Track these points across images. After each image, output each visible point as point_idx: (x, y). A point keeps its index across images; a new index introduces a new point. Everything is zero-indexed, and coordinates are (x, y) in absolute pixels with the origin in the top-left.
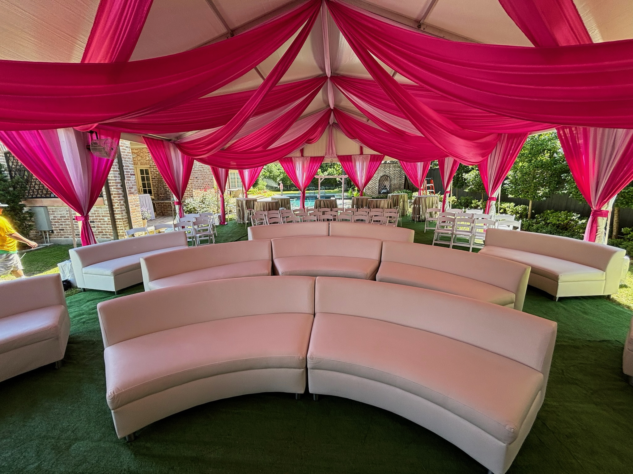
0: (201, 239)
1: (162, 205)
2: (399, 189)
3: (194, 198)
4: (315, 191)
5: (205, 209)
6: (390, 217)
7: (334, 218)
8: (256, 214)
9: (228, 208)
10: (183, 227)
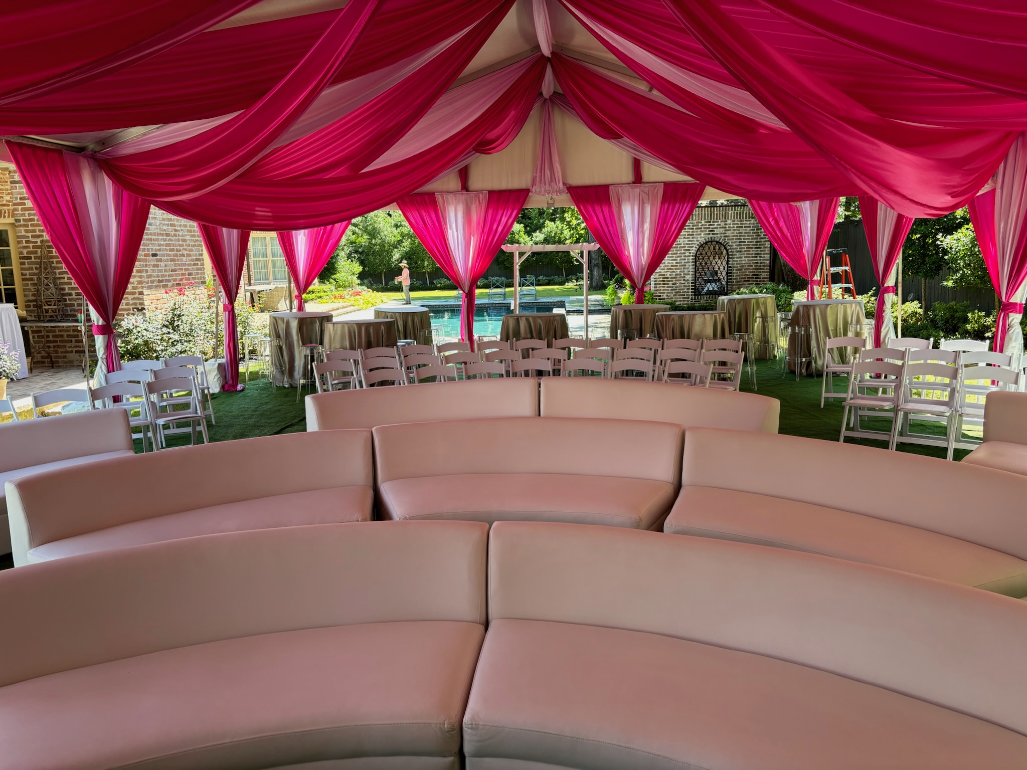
0: (167, 432)
1: (51, 334)
2: (755, 280)
3: (148, 315)
4: (508, 290)
5: (179, 347)
6: (723, 364)
7: (556, 367)
8: (328, 359)
9: (247, 342)
10: (116, 399)
